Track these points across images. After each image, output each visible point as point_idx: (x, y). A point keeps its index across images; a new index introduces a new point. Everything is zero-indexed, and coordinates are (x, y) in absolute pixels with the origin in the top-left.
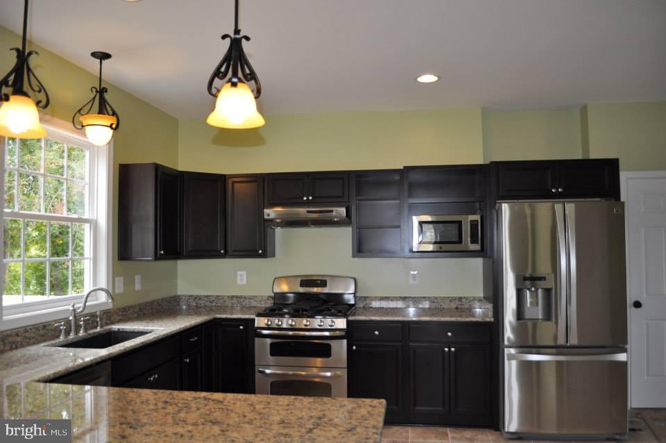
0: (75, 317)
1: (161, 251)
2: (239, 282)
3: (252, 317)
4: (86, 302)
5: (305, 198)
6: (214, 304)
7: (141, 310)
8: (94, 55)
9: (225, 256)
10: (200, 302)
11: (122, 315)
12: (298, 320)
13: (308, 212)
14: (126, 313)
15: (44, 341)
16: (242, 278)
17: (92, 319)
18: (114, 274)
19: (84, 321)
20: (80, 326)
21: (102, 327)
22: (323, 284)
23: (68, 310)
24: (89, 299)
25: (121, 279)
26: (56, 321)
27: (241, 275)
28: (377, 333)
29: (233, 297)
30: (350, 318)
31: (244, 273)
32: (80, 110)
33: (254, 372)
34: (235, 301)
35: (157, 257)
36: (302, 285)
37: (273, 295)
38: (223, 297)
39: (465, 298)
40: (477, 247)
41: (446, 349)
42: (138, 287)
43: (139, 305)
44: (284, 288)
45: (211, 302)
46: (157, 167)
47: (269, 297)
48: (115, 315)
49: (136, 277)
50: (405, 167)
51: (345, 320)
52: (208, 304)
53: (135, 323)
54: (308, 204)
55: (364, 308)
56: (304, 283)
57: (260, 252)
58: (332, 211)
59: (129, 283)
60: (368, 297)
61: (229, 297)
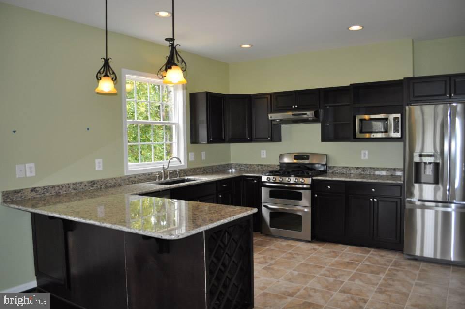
0: (164, 171)
1: (210, 138)
2: (262, 157)
3: (260, 175)
4: (169, 165)
5: (293, 107)
6: (249, 169)
7: (205, 170)
8: (166, 40)
9: (251, 141)
10: (242, 167)
11: (193, 172)
12: (284, 178)
13: (293, 115)
14: (195, 171)
15: (149, 181)
16: (264, 154)
17: (174, 173)
18: (188, 151)
19: (169, 173)
20: (167, 176)
21: (179, 177)
22: (307, 158)
23: (160, 168)
24: (170, 164)
25: (193, 153)
26: (154, 173)
27: (263, 153)
28: (329, 187)
29: (259, 165)
30: (314, 178)
31: (265, 151)
32: (161, 69)
33: (261, 206)
34: (260, 167)
35: (209, 142)
36: (295, 159)
37: (279, 164)
38: (253, 165)
39: (397, 169)
40: (398, 135)
41: (371, 200)
42: (203, 157)
43: (204, 167)
44: (286, 160)
45: (247, 168)
46: (207, 93)
47: (278, 165)
48: (189, 172)
49: (203, 153)
50: (351, 85)
51: (310, 179)
52: (246, 168)
53: (201, 176)
54: (295, 110)
55: (333, 173)
56: (296, 158)
57: (269, 139)
58: (306, 114)
59: (198, 156)
60: (335, 167)
61: (256, 165)
